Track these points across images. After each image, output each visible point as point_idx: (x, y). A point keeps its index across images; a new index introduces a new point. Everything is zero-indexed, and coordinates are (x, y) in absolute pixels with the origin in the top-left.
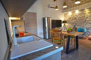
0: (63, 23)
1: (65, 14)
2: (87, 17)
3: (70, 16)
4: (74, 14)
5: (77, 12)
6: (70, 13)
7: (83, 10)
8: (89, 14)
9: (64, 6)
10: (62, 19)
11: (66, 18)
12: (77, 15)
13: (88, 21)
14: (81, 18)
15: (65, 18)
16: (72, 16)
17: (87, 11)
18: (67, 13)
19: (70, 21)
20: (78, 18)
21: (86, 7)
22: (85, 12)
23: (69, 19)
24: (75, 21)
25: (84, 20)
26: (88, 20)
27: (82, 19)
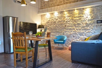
0: (39, 28)
1: (42, 16)
2: (67, 22)
3: (49, 19)
4: (52, 16)
5: (56, 14)
6: (48, 15)
7: (62, 12)
8: (68, 18)
9: (31, 1)
10: (38, 22)
11: (44, 21)
12: (57, 18)
13: (68, 26)
14: (60, 22)
15: (42, 21)
16: (50, 18)
17: (66, 14)
18: (44, 15)
19: (48, 26)
20: (58, 22)
21: (65, 9)
22: (64, 15)
24: (55, 26)
25: (64, 26)
26: (68, 25)
27: (61, 24)
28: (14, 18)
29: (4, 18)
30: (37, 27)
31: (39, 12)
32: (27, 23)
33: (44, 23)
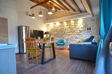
1: (47, 25)
2: (66, 29)
3: (52, 28)
4: (55, 25)
5: (58, 24)
6: (52, 25)
7: (62, 23)
8: (67, 27)
9: (39, 14)
10: (45, 30)
11: (49, 29)
12: (58, 27)
13: (67, 33)
14: (61, 29)
15: (48, 29)
16: (53, 27)
17: (65, 24)
18: (49, 24)
19: (52, 33)
20: (59, 30)
21: (64, 20)
22: (64, 25)
23: (51, 30)
24: (57, 32)
25: (64, 32)
26: (67, 31)
27: (62, 31)
28: (26, 27)
29: (18, 27)
30: (44, 33)
31: (45, 23)
32: (36, 31)
33: (49, 30)
